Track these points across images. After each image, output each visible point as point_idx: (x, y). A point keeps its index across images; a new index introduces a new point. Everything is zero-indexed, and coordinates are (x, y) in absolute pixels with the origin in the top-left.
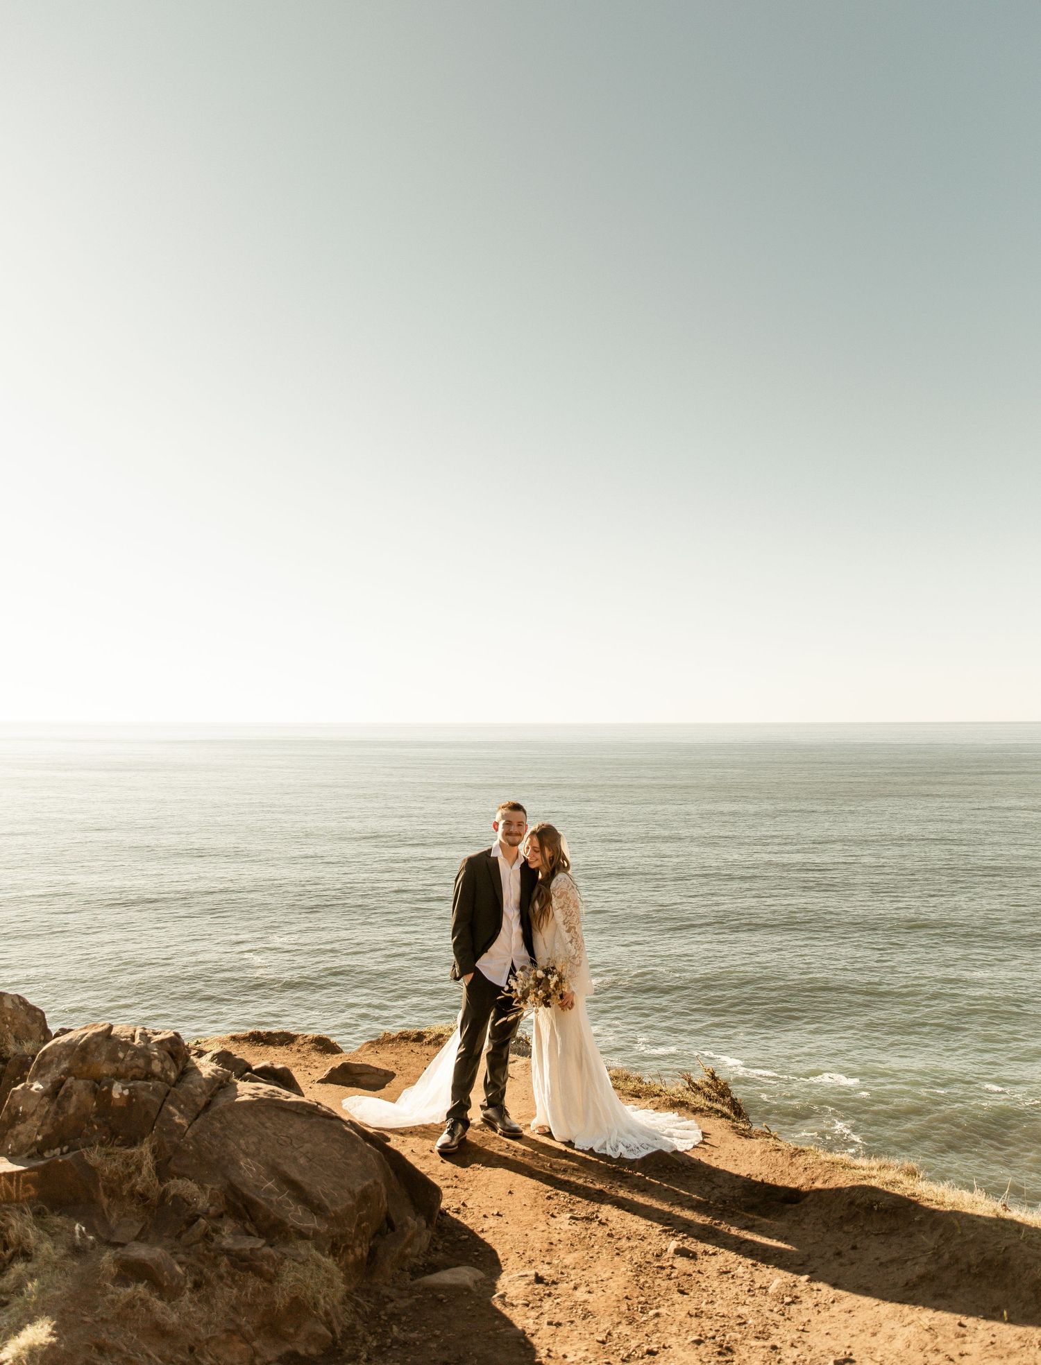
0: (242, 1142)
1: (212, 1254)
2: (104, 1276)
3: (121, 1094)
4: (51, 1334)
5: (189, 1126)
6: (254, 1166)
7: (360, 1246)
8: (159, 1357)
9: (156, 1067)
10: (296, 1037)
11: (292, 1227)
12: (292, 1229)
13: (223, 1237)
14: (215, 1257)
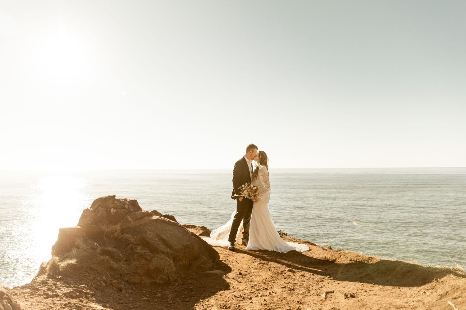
0: (150, 228)
1: (133, 253)
2: (97, 253)
3: (113, 211)
4: (75, 262)
5: (133, 222)
6: (152, 234)
7: (185, 260)
8: (110, 275)
9: (126, 206)
10: (196, 226)
11: (160, 250)
12: (160, 251)
13: (137, 249)
14: (134, 254)
